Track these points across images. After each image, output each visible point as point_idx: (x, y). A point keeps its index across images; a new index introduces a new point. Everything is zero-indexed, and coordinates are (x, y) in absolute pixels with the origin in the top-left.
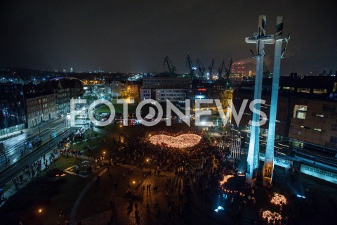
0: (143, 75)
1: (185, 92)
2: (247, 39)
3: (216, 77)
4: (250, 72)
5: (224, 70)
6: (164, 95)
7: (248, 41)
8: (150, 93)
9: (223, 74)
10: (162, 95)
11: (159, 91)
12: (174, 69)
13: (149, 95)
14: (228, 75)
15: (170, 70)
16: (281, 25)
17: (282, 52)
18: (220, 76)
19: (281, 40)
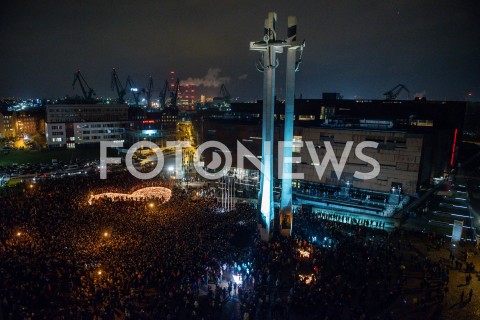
0: (35, 102)
1: (123, 126)
2: (252, 43)
3: (156, 105)
4: (203, 97)
5: (168, 94)
6: (88, 132)
7: (253, 46)
8: (64, 130)
9: (168, 100)
10: (85, 132)
11: (78, 127)
12: (91, 91)
13: (62, 133)
14: (174, 101)
15: (84, 93)
16: (294, 28)
17: (297, 63)
18: (162, 102)
19: (295, 48)
